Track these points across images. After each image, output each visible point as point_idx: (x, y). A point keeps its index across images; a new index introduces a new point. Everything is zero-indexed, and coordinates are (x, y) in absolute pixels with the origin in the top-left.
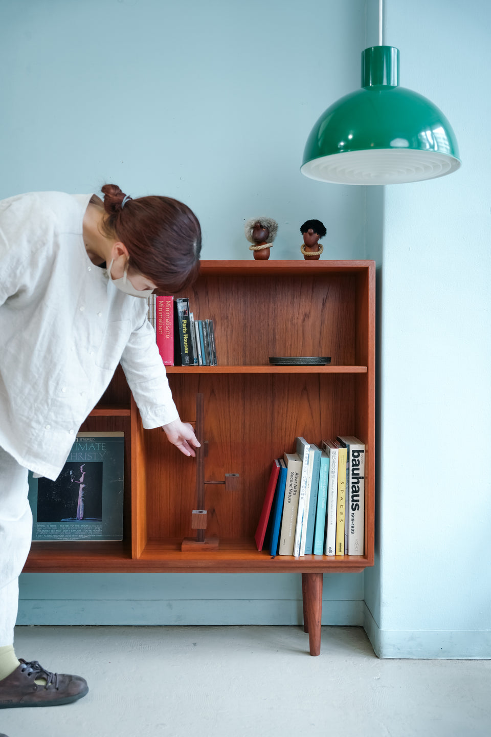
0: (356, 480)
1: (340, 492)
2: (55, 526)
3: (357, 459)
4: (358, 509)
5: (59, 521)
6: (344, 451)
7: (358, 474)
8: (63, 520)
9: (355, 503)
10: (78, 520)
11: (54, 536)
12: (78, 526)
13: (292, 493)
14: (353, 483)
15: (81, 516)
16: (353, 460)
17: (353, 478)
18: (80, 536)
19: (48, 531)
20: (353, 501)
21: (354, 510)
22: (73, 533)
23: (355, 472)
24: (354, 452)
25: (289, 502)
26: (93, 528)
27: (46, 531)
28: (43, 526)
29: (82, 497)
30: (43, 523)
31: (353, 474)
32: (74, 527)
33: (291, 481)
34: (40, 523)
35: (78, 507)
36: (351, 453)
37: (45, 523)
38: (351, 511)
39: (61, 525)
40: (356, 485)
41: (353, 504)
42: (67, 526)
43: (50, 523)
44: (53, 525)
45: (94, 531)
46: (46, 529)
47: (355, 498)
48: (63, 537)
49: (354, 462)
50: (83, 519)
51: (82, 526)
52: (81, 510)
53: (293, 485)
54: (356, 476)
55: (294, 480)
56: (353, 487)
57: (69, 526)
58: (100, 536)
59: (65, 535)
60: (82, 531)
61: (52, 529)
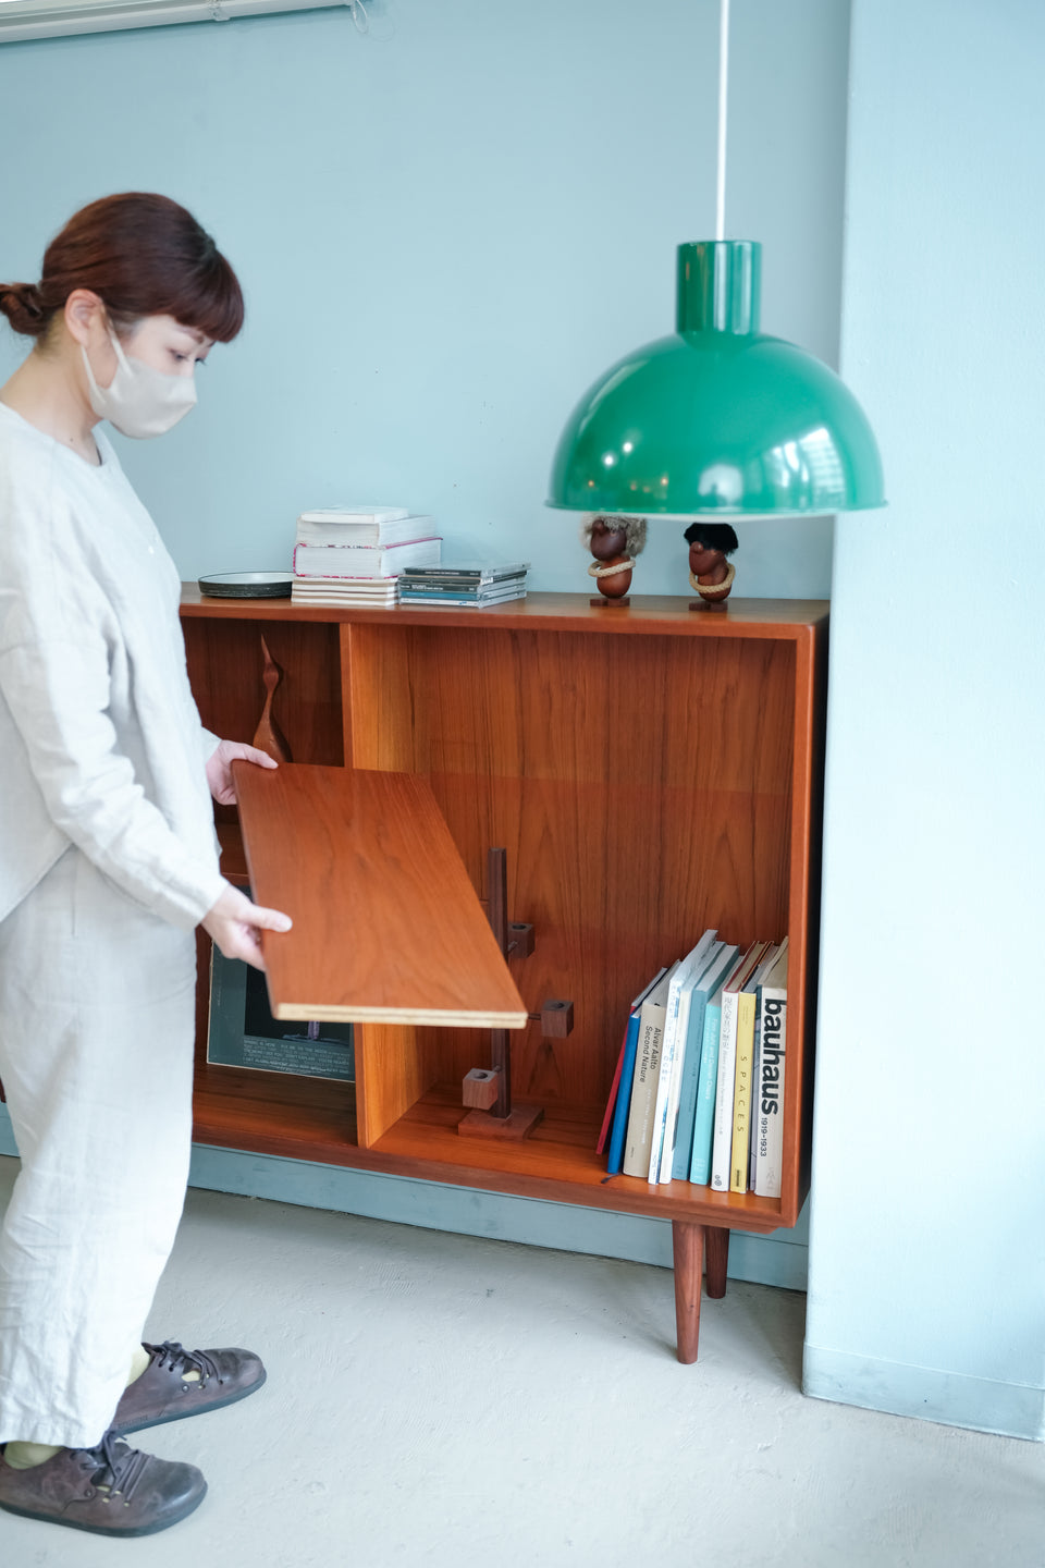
0: (772, 1057)
1: (739, 1075)
2: (274, 1045)
3: (774, 1017)
4: (775, 1112)
5: (280, 1037)
6: (749, 998)
7: (777, 1046)
8: (285, 1036)
9: (769, 1100)
10: (310, 1041)
11: (272, 1062)
12: (311, 1050)
13: (648, 1065)
14: (765, 1061)
15: (316, 1033)
16: (767, 1018)
17: (766, 1052)
18: (313, 1068)
19: (262, 1053)
20: (765, 1095)
21: (767, 1112)
22: (301, 1062)
23: (771, 1041)
24: (769, 1002)
25: (642, 1080)
26: (335, 1058)
27: (257, 1052)
28: (255, 1043)
30: (254, 1038)
31: (767, 1045)
32: (304, 1051)
33: (647, 1043)
34: (249, 1037)
36: (764, 1004)
37: (258, 1039)
38: (761, 1115)
39: (284, 1045)
40: (773, 1067)
41: (765, 1102)
42: (293, 1048)
43: (265, 1040)
44: (271, 1044)
45: (336, 1062)
46: (260, 1050)
47: (769, 1091)
48: (286, 1067)
49: (769, 1022)
50: (319, 1039)
51: (317, 1051)
53: (650, 1051)
54: (771, 1049)
55: (651, 1041)
56: (765, 1068)
57: (296, 1049)
58: (346, 1072)
59: (289, 1063)
60: (317, 1060)
61: (267, 1050)
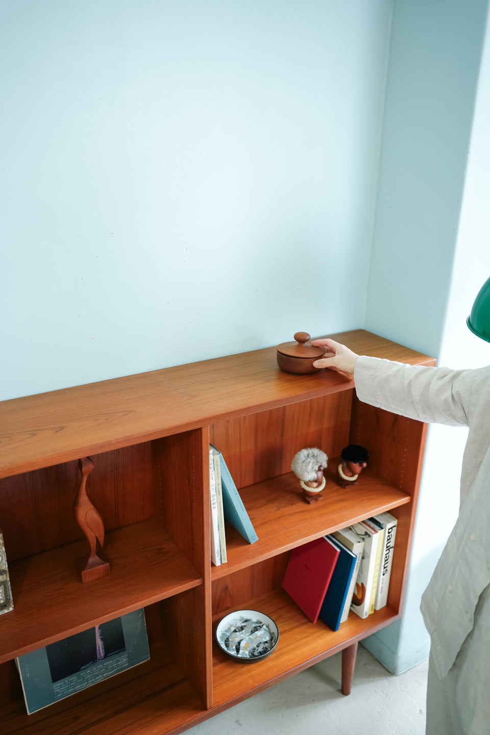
2: (75, 677)
3: (390, 534)
4: (387, 573)
5: (78, 670)
6: (382, 532)
8: (82, 668)
9: (385, 569)
10: (100, 661)
11: (76, 688)
12: (101, 666)
14: (385, 554)
15: (102, 655)
16: (388, 537)
17: (386, 551)
18: (104, 675)
19: (67, 686)
21: (384, 575)
22: (97, 676)
23: (388, 545)
24: (389, 529)
26: (118, 661)
27: (65, 687)
28: (61, 684)
29: (100, 636)
30: (59, 682)
32: (97, 669)
34: (56, 683)
35: (97, 648)
36: (387, 531)
37: (62, 680)
39: (82, 674)
40: (388, 555)
41: (384, 571)
42: (89, 671)
43: (68, 678)
44: (73, 678)
45: (119, 663)
46: (65, 685)
47: (386, 566)
48: (86, 685)
50: (105, 657)
51: (105, 664)
52: (101, 649)
54: (388, 548)
56: (385, 558)
57: (92, 671)
58: (127, 665)
59: (88, 681)
60: (106, 669)
61: (71, 682)
